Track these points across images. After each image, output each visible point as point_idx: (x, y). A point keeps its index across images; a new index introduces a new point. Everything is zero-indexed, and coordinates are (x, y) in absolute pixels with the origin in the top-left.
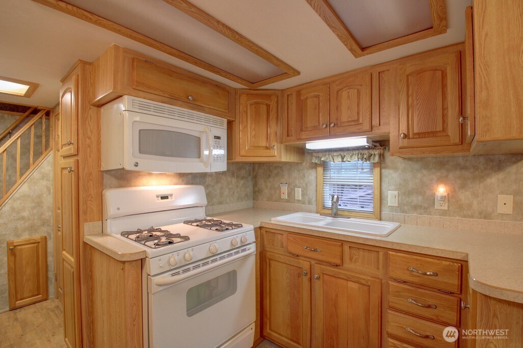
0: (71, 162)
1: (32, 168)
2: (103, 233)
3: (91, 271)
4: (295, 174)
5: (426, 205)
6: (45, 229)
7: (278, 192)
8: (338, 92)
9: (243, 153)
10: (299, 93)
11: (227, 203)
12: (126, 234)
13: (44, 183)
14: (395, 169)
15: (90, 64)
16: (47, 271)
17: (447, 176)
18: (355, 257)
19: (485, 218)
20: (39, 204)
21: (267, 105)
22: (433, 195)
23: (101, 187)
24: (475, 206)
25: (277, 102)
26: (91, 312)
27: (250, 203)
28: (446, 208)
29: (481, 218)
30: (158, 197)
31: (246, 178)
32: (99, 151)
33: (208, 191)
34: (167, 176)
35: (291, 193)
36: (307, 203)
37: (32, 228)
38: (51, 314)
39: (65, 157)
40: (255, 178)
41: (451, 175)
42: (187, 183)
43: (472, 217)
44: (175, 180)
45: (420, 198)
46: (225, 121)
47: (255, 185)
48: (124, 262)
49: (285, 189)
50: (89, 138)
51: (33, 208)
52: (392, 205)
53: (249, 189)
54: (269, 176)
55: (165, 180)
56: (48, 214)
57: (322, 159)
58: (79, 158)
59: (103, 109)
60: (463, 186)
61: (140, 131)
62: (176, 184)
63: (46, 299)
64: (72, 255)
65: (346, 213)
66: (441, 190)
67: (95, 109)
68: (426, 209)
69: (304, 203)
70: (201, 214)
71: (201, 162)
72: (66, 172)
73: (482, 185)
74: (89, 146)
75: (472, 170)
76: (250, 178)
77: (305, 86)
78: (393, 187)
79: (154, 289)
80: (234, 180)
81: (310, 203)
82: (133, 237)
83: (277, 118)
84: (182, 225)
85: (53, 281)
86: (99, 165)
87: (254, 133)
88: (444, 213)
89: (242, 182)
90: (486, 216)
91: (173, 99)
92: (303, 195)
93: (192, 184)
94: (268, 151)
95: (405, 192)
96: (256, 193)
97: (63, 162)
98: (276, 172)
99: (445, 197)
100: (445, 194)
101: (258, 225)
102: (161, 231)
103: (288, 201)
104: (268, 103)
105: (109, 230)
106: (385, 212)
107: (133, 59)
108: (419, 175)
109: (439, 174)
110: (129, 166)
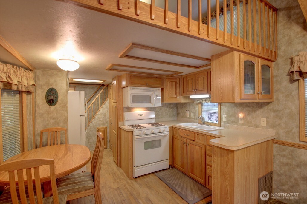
0: (115, 104)
1: (103, 104)
2: (123, 125)
3: (120, 136)
4: (191, 107)
5: (236, 122)
6: (107, 124)
7: (185, 114)
8: (198, 78)
9: (167, 100)
10: (186, 77)
11: (165, 118)
12: (129, 126)
13: (107, 109)
14: (226, 106)
15: (120, 76)
16: (107, 138)
17: (243, 110)
18: (199, 138)
19: (257, 127)
20: (105, 116)
21: (175, 82)
22: (238, 117)
23: (123, 111)
24: (253, 122)
25: (179, 80)
26: (120, 148)
27: (175, 118)
28: (243, 123)
29: (255, 127)
30: (139, 115)
31: (173, 108)
32: (122, 101)
33: (156, 113)
34: (142, 108)
35: (190, 115)
36: (195, 119)
37: (103, 124)
38: (109, 152)
39: (114, 102)
40: (177, 108)
41: (244, 109)
42: (149, 110)
43: (252, 126)
44: (144, 109)
45: (234, 118)
46: (160, 89)
47: (177, 111)
48: (128, 132)
49: (188, 113)
50: (120, 98)
51: (103, 117)
52: (225, 121)
53: (175, 113)
54: (182, 108)
55: (141, 109)
56: (107, 120)
57: (199, 101)
58: (118, 103)
59: (123, 89)
60: (249, 114)
61: (132, 96)
62: (145, 111)
63: (107, 148)
64: (116, 131)
65: (209, 124)
66: (241, 115)
67: (121, 89)
68: (236, 123)
69: (194, 119)
70: (153, 121)
71: (151, 104)
72: (114, 107)
73: (255, 114)
74: (120, 100)
75: (252, 108)
76: (175, 108)
77: (188, 75)
78: (225, 114)
79: (135, 139)
80: (168, 109)
81: (196, 119)
82: (131, 126)
83: (180, 86)
84: (146, 124)
85: (109, 142)
86: (122, 105)
87: (171, 92)
88: (242, 125)
89: (171, 110)
90: (257, 126)
91: (142, 85)
92: (194, 116)
93: (151, 111)
94: (176, 99)
95: (229, 116)
96: (178, 114)
97: (113, 104)
98: (185, 106)
99: (242, 118)
100: (242, 117)
101: (171, 126)
102: (139, 125)
103: (189, 118)
104: (176, 81)
105: (125, 124)
106: (222, 124)
107: (130, 76)
108: (234, 109)
109: (240, 109)
110: (130, 106)
